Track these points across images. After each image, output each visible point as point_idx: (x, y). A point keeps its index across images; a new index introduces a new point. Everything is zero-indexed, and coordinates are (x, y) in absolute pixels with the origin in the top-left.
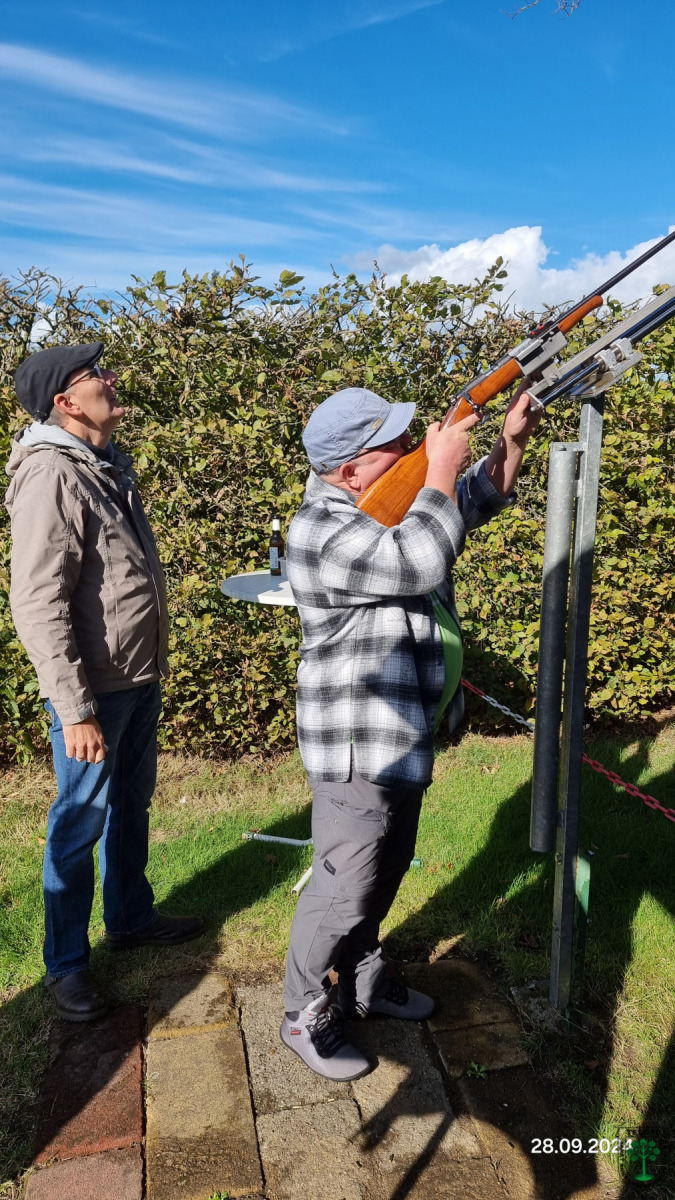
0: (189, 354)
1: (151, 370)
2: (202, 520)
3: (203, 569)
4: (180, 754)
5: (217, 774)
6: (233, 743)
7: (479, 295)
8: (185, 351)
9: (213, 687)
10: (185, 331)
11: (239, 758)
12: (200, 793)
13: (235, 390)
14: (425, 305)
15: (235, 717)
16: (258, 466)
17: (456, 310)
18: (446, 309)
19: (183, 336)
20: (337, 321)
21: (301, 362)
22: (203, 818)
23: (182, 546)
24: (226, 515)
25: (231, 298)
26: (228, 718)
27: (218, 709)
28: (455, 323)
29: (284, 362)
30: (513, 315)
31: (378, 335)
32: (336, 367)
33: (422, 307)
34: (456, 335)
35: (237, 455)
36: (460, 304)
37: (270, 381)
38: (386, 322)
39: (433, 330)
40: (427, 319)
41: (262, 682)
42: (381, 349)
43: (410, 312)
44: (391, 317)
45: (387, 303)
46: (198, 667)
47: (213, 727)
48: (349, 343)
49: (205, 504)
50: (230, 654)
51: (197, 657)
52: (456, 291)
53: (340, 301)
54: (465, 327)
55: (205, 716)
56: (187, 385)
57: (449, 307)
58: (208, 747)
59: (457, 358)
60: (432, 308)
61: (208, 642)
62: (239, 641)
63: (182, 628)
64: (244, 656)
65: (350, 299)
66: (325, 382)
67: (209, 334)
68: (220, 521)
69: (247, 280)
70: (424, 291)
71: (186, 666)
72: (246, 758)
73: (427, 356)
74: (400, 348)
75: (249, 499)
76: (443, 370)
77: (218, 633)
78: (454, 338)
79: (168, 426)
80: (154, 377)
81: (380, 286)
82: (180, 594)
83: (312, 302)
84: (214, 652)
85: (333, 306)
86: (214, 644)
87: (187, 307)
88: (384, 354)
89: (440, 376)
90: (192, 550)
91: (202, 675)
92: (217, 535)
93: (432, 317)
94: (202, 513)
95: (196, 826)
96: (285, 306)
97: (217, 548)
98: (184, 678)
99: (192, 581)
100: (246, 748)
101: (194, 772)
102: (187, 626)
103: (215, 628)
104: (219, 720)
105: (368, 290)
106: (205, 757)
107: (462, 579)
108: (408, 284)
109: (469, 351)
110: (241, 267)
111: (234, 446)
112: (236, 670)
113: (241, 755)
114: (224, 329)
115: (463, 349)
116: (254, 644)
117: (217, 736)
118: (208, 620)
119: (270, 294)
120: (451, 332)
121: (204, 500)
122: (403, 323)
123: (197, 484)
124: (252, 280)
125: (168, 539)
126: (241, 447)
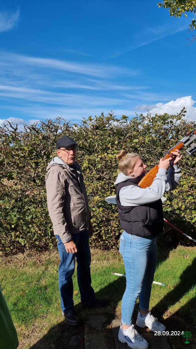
0: (97, 137)
1: (87, 141)
2: (100, 181)
3: (100, 195)
4: (93, 248)
5: (104, 255)
6: (108, 245)
7: (178, 117)
8: (96, 136)
9: (103, 228)
10: (96, 131)
11: (110, 250)
12: (99, 260)
13: (109, 146)
14: (162, 121)
15: (109, 237)
16: (115, 166)
17: (171, 122)
18: (168, 122)
19: (96, 132)
20: (137, 126)
21: (127, 137)
22: (100, 267)
23: (95, 188)
24: (106, 179)
25: (109, 122)
26: (107, 237)
27: (104, 235)
28: (171, 125)
29: (123, 138)
30: (188, 122)
31: (149, 130)
32: (137, 138)
33: (162, 122)
34: (172, 128)
35: (109, 163)
36: (172, 120)
37: (119, 143)
38: (151, 126)
39: (165, 127)
40: (163, 124)
41: (116, 227)
42: (150, 133)
43: (158, 123)
44: (153, 124)
45: (152, 121)
46: (99, 222)
47: (102, 240)
48: (141, 132)
49: (101, 176)
50: (107, 219)
51: (98, 220)
52: (171, 117)
53: (138, 121)
54: (174, 126)
55: (100, 236)
56: (97, 145)
57: (169, 121)
58: (101, 246)
59: (172, 134)
60: (164, 122)
61: (101, 215)
62: (110, 215)
63: (94, 211)
64: (111, 220)
65: (141, 121)
66: (134, 143)
67: (103, 131)
68: (104, 181)
69: (113, 117)
70: (162, 117)
71: (95, 222)
72: (112, 250)
73: (163, 134)
74: (155, 133)
75: (113, 175)
76: (168, 138)
77: (104, 213)
78: (171, 129)
79: (91, 156)
80: (88, 143)
81: (149, 117)
82: (94, 201)
83: (130, 122)
84: (103, 218)
85: (136, 122)
86: (103, 216)
87: (97, 125)
88: (151, 134)
89: (167, 140)
90: (97, 189)
91: (100, 225)
92: (104, 185)
93: (164, 124)
94: (99, 179)
95: (98, 270)
96: (123, 123)
97: (104, 189)
98: (94, 225)
99: (97, 198)
100: (112, 247)
101: (97, 253)
102: (95, 210)
103: (103, 211)
104: (104, 238)
105: (146, 118)
106: (100, 249)
107: (176, 198)
108: (157, 116)
109: (175, 133)
110: (111, 114)
111: (109, 161)
112: (109, 223)
113: (110, 249)
114: (106, 130)
115: (174, 132)
116: (114, 216)
117: (104, 243)
118: (101, 209)
119: (119, 120)
120: (170, 128)
121: (100, 175)
122: (156, 126)
123: (98, 171)
124: (114, 117)
125: (91, 186)
126: (111, 161)
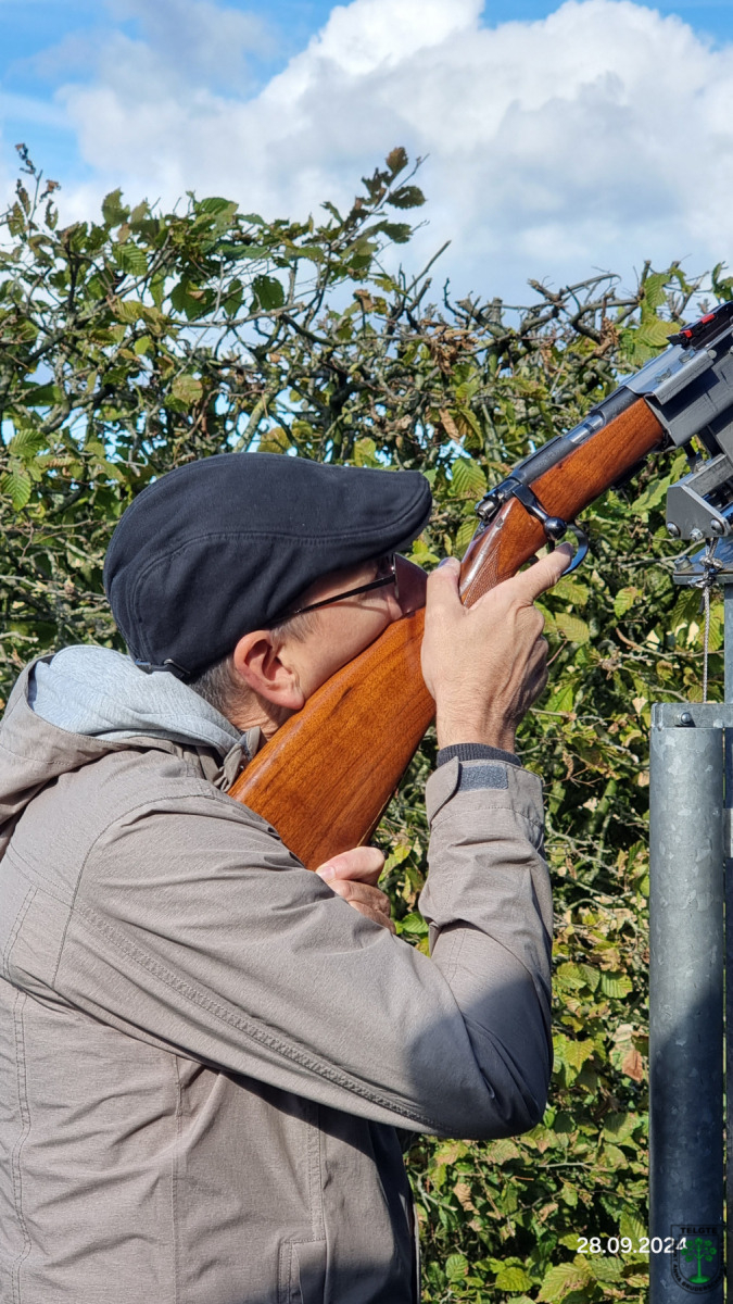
7: (338, 251)
14: (179, 276)
18: (238, 289)
30: (441, 308)
33: (169, 282)
52: (268, 237)
54: (300, 340)
60: (198, 283)
70: (173, 239)
108: (124, 215)
